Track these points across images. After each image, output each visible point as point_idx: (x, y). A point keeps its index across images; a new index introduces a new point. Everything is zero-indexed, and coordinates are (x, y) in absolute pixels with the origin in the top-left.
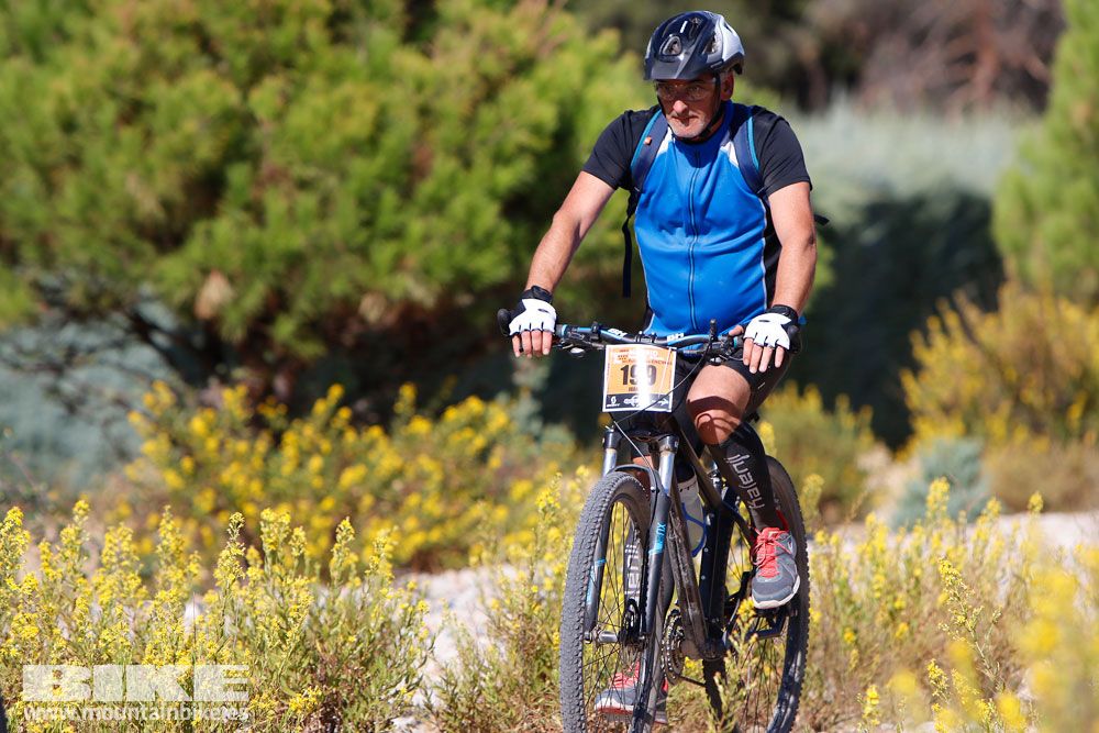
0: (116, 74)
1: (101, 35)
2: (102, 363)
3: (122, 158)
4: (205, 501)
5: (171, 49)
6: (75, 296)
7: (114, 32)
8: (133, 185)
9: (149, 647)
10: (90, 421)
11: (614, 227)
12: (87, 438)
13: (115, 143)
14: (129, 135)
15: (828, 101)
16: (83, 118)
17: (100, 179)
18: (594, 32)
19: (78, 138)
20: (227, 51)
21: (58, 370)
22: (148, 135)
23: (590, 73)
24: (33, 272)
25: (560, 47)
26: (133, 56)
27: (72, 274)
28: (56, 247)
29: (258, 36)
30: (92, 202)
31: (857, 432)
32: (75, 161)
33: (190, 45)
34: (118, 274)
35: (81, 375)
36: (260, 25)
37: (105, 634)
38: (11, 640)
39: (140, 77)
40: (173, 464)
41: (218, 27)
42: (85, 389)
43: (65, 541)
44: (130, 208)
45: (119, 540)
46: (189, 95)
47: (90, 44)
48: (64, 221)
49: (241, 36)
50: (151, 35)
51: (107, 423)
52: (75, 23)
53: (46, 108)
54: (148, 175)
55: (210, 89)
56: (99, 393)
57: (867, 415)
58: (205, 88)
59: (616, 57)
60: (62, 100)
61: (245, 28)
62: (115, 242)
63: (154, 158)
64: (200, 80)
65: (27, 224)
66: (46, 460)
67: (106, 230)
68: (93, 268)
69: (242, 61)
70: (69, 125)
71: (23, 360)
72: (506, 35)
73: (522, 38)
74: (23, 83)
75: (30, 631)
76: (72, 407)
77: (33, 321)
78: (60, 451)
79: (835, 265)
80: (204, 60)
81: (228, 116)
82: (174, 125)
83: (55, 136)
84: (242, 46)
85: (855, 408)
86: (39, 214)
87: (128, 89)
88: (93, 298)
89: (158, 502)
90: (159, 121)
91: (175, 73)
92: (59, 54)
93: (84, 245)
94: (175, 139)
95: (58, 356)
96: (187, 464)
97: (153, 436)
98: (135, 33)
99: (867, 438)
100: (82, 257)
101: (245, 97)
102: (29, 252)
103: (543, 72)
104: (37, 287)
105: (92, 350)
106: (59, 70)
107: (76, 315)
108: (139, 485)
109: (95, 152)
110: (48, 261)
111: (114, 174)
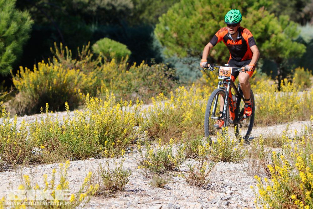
0: (200, 20)
1: (197, 13)
2: (196, 63)
3: (200, 32)
4: (211, 84)
5: (207, 16)
6: (193, 53)
7: (199, 13)
8: (201, 36)
9: (203, 107)
10: (194, 71)
11: (273, 44)
12: (194, 74)
13: (199, 30)
14: (201, 29)
15: (306, 24)
16: (194, 26)
17: (197, 35)
18: (271, 14)
19: (194, 29)
20: (215, 16)
21: (190, 64)
22: (204, 29)
23: (270, 20)
24: (186, 49)
25: (266, 16)
26: (202, 17)
27: (192, 49)
28: (190, 45)
29: (220, 14)
30: (196, 39)
31: (309, 74)
32: (193, 33)
33: (210, 15)
34: (199, 49)
35: (193, 64)
36: (221, 13)
37: (196, 105)
38: (182, 106)
39: (203, 20)
40: (207, 78)
41: (214, 13)
42: (193, 66)
43: (191, 90)
44: (201, 40)
45: (198, 90)
46: (210, 23)
47: (195, 15)
48: (192, 41)
49: (218, 14)
50: (205, 14)
51: (197, 72)
52: (193, 12)
53: (189, 25)
54: (204, 35)
55: (213, 22)
56: (196, 67)
57: (311, 71)
58: (212, 22)
59: (274, 18)
60: (191, 24)
61: (218, 13)
62: (199, 45)
63: (205, 32)
64: (212, 21)
65: (186, 42)
66: (187, 77)
67: (198, 43)
68: (195, 49)
69: (218, 18)
70: (192, 27)
71: (184, 62)
72: (257, 14)
73: (260, 15)
74: (185, 21)
75: (185, 104)
76: (191, 69)
77: (186, 56)
78: (190, 76)
79: (306, 49)
80: (212, 18)
81: (216, 26)
82: (208, 28)
83: (190, 29)
84: (218, 16)
85: (309, 71)
86: (188, 40)
87: (201, 22)
88: (195, 53)
89: (204, 84)
90: (206, 27)
91: (208, 20)
92: (191, 16)
93: (194, 45)
94: (208, 30)
95: (190, 62)
96: (209, 79)
97: (204, 74)
98: (202, 14)
99: (311, 75)
100: (194, 47)
101: (218, 23)
102: (186, 46)
103: (263, 20)
104: (187, 51)
105: (195, 61)
106: (191, 19)
107: (192, 56)
108: (202, 81)
109: (196, 32)
110: (189, 48)
111: (199, 34)
